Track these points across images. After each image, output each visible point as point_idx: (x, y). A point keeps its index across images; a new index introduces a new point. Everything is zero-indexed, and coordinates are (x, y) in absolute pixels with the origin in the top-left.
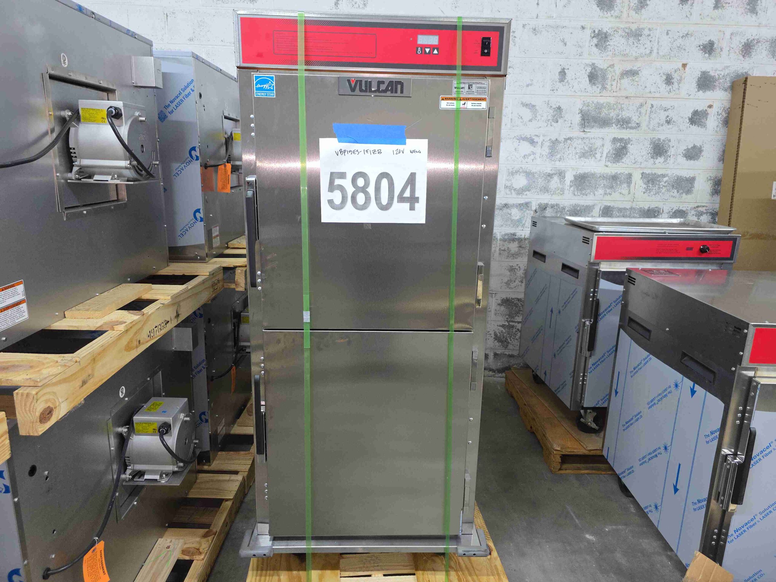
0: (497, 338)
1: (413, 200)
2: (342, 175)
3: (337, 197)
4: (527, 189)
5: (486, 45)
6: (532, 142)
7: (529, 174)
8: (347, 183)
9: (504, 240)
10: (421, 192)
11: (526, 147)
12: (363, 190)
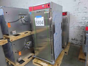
0: (80, 41)
1: (43, 23)
3: (37, 23)
4: (85, 19)
6: (86, 13)
7: (85, 17)
9: (81, 27)
11: (85, 13)
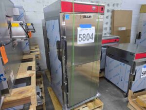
1: (92, 38)
2: (81, 35)
3: (80, 39)
5: (102, 9)
8: (82, 36)
10: (94, 37)
12: (85, 37)
